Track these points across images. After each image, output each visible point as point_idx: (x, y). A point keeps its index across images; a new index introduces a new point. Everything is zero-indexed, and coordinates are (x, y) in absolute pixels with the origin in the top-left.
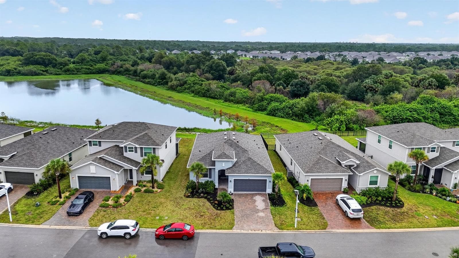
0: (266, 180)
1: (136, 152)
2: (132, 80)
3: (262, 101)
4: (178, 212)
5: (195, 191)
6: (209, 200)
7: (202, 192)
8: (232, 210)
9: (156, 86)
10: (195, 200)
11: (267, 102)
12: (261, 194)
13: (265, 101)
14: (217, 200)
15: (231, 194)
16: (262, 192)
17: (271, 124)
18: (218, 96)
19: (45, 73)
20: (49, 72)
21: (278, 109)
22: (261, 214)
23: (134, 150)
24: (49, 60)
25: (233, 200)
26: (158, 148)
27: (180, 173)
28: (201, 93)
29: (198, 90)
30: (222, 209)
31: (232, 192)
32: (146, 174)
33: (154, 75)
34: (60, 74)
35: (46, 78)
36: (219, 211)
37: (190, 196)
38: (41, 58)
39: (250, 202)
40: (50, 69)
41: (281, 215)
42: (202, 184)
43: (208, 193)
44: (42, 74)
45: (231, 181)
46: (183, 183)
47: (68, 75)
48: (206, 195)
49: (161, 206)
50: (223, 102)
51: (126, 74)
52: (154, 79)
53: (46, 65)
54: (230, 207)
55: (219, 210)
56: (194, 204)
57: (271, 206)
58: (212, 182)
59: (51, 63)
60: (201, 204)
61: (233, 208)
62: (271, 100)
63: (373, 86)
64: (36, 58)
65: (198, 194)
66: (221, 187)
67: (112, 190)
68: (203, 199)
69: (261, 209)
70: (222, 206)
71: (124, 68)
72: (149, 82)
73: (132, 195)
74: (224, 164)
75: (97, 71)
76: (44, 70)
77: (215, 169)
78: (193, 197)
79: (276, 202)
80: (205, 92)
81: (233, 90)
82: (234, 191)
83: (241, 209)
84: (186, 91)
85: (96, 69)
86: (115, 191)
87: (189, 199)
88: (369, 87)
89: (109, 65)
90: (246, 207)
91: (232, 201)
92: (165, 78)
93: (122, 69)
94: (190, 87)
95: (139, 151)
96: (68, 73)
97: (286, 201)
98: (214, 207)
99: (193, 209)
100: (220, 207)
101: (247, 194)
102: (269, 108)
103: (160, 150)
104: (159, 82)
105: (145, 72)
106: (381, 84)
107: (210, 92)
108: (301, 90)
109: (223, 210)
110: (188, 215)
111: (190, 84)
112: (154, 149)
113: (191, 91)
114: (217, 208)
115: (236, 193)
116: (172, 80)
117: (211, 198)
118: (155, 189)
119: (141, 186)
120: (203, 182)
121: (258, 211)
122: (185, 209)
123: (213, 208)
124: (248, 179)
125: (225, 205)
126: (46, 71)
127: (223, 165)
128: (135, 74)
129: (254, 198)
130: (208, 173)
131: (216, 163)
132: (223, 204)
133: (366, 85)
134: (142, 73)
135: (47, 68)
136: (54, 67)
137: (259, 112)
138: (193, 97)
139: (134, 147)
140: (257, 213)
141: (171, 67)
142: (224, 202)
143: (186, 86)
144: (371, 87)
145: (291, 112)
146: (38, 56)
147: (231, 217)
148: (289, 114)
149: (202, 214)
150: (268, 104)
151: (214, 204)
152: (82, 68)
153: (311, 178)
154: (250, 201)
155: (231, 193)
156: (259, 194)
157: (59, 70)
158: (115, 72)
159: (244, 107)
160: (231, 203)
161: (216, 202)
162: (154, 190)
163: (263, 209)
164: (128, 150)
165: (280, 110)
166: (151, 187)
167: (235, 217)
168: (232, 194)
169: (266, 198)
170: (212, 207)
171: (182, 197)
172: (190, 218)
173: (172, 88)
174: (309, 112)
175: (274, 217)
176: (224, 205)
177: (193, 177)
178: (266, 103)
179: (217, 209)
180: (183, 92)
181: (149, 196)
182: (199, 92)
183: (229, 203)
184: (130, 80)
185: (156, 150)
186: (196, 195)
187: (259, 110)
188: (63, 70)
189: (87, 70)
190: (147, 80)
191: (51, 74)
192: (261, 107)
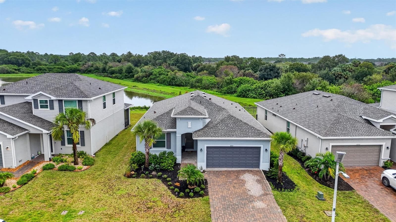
0: (260, 148)
1: (52, 108)
2: (100, 76)
3: (231, 84)
4: (107, 202)
5: (143, 167)
6: (165, 181)
7: (155, 169)
8: (205, 198)
9: (123, 79)
10: (141, 181)
11: (236, 84)
12: (251, 171)
13: (235, 84)
14: (178, 181)
15: (202, 171)
16: (252, 168)
17: (244, 104)
18: (183, 83)
19: (17, 71)
20: (21, 71)
21: (249, 90)
22: (260, 204)
23: (48, 104)
24: (23, 60)
25: (206, 180)
26: (87, 101)
27: (125, 146)
28: (167, 82)
29: (163, 79)
30: (187, 196)
31: (205, 168)
32: (68, 144)
33: (122, 70)
34: (32, 73)
35: (17, 76)
36: (181, 200)
37: (134, 176)
38: (15, 58)
39: (235, 183)
40: (23, 68)
41: (296, 206)
42: (155, 157)
43: (164, 171)
44: (14, 73)
45: (201, 150)
46: (126, 157)
47: (40, 73)
48: (160, 174)
49: (80, 191)
50: (190, 88)
51: (96, 72)
52: (121, 73)
53: (19, 65)
54: (202, 192)
55: (182, 197)
56: (138, 188)
57: (273, 189)
58: (171, 153)
59: (24, 63)
60: (151, 187)
61: (207, 194)
62: (240, 83)
63: (343, 74)
64: (10, 58)
65: (147, 172)
66: (186, 162)
67: (4, 167)
68: (154, 179)
69: (257, 195)
70: (187, 190)
71: (94, 67)
72: (116, 76)
73: (35, 175)
74: (190, 123)
75: (69, 71)
76: (16, 68)
77: (175, 132)
78: (138, 176)
79: (279, 183)
80: (170, 81)
81: (199, 77)
82: (208, 166)
83: (222, 196)
84: (152, 81)
85: (68, 68)
86: (9, 169)
87: (130, 180)
88: (338, 75)
89: (81, 66)
90: (230, 192)
91: (205, 182)
92: (132, 72)
93: (92, 68)
94: (155, 78)
95: (56, 105)
96: (40, 72)
97: (295, 182)
98: (173, 192)
99: (135, 196)
100: (184, 192)
101: (229, 172)
102: (239, 89)
103: (89, 105)
104: (126, 75)
105: (113, 68)
106: (350, 71)
107: (176, 80)
108: (271, 74)
109: (189, 197)
110: (125, 208)
111: (156, 75)
112: (80, 102)
113: (157, 81)
114: (179, 193)
115: (209, 169)
116: (138, 72)
117: (168, 177)
118: (80, 166)
119: (57, 161)
120: (158, 154)
121: (251, 199)
122: (121, 197)
123: (171, 194)
124: (229, 146)
125: (193, 189)
126: (19, 70)
127: (190, 126)
128: (104, 71)
129: (242, 177)
130: (166, 140)
131: (178, 123)
132: (189, 187)
133: (335, 73)
134: (110, 69)
135: (20, 67)
136: (27, 66)
137: (228, 95)
138: (158, 86)
139: (48, 100)
140: (251, 202)
141: (139, 64)
142: (191, 184)
143: (151, 77)
144: (340, 74)
145: (264, 92)
146: (11, 56)
147: (204, 210)
148: (262, 94)
149: (150, 204)
150: (238, 87)
151: (172, 187)
152: (54, 68)
153: (332, 144)
154: (235, 181)
155: (202, 169)
156: (248, 171)
157: (32, 69)
158: (86, 71)
159: (212, 92)
160: (203, 186)
161: (177, 184)
162: (77, 167)
163: (261, 196)
164: (39, 105)
165: (251, 91)
166: (72, 162)
167: (212, 209)
168: (204, 172)
169: (261, 177)
170: (169, 192)
171: (119, 178)
172: (128, 212)
173: (138, 80)
174: (284, 91)
175: (284, 210)
176: (190, 189)
177: (141, 147)
178: (235, 86)
179: (178, 196)
180: (148, 82)
181: (64, 176)
182: (165, 80)
183: (199, 186)
184: (99, 76)
185: (84, 104)
186: (144, 173)
187: (228, 93)
188: (35, 69)
189: (59, 70)
190: (114, 75)
191: (23, 72)
192: (230, 90)
